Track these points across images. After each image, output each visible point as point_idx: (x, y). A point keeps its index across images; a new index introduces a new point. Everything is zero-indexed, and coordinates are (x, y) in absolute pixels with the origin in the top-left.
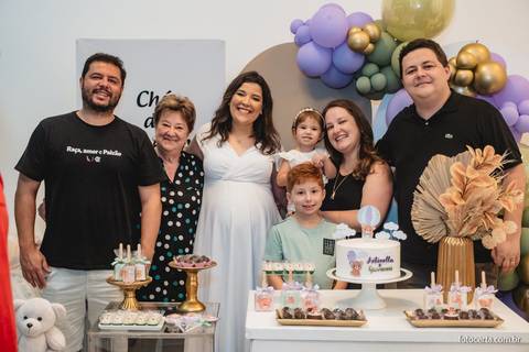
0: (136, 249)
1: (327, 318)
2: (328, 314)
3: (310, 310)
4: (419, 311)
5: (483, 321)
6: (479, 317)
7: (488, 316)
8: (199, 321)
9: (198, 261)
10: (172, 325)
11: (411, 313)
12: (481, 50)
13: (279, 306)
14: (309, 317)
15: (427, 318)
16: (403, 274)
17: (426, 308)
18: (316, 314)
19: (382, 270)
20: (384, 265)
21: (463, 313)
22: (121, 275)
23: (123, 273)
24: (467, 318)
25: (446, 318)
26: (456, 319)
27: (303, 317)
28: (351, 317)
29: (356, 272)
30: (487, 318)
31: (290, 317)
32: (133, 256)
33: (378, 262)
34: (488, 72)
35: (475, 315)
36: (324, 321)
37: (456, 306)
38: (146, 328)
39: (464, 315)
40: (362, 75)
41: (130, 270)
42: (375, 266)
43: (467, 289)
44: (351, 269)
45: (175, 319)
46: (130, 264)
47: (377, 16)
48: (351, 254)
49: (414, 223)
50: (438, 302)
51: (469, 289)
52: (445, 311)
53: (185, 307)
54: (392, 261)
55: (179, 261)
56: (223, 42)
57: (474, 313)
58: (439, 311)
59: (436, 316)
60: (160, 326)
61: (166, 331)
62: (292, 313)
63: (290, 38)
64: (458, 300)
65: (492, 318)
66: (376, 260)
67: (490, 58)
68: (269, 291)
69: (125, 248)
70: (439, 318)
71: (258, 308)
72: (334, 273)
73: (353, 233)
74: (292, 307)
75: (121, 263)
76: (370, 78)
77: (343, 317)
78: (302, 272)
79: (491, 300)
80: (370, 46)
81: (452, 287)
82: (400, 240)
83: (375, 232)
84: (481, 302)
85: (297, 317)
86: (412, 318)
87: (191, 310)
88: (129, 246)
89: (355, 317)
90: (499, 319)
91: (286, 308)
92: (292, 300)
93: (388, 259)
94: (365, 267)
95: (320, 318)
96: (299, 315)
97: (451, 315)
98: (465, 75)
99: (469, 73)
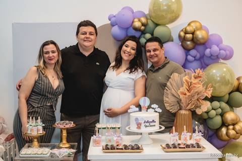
0: (38, 119)
1: (125, 149)
2: (126, 147)
3: (118, 145)
4: (167, 144)
5: (196, 149)
6: (195, 147)
7: (199, 146)
8: (67, 152)
9: (66, 124)
10: (54, 154)
11: (164, 146)
12: (198, 24)
13: (104, 144)
14: (117, 149)
15: (171, 148)
16: (160, 128)
17: (171, 143)
18: (120, 147)
19: (151, 126)
20: (152, 124)
21: (187, 145)
22: (31, 131)
23: (32, 130)
24: (189, 147)
25: (180, 148)
26: (184, 148)
27: (114, 149)
28: (137, 148)
29: (139, 127)
30: (198, 147)
31: (109, 149)
32: (36, 122)
33: (149, 123)
34: (200, 34)
35: (193, 146)
36: (124, 150)
37: (184, 142)
38: (42, 155)
39: (188, 146)
41: (35, 129)
42: (148, 124)
43: (189, 134)
44: (137, 126)
45: (56, 151)
46: (35, 126)
48: (137, 119)
49: (165, 104)
50: (177, 141)
51: (190, 134)
52: (179, 144)
53: (61, 146)
54: (155, 122)
55: (58, 124)
57: (192, 145)
58: (176, 145)
59: (175, 147)
60: (48, 155)
61: (52, 157)
62: (109, 147)
64: (186, 139)
65: (200, 147)
66: (148, 122)
67: (201, 28)
68: (99, 137)
69: (32, 118)
70: (176, 148)
71: (94, 145)
72: (129, 128)
73: (137, 109)
74: (110, 144)
75: (31, 125)
77: (132, 149)
78: (115, 128)
79: (200, 139)
81: (183, 133)
82: (159, 112)
83: (147, 109)
84: (196, 140)
85: (111, 149)
86: (164, 148)
87: (63, 146)
88: (34, 118)
89: (138, 148)
90: (203, 148)
91: (107, 145)
92: (110, 141)
93: (153, 121)
94: (143, 125)
95: (122, 149)
96: (113, 148)
97: (182, 146)
98: (189, 36)
99: (191, 35)
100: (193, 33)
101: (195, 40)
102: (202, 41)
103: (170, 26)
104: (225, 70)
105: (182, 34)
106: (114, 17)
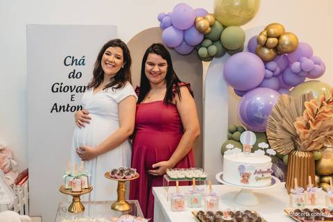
40: (201, 46)
47: (211, 11)
56: (116, 27)
63: (157, 24)
76: (207, 48)
80: (209, 29)
98: (272, 41)
99: (275, 40)
100: (278, 38)
101: (280, 47)
102: (289, 49)
103: (244, 28)
104: (324, 89)
105: (263, 38)
106: (167, 15)
